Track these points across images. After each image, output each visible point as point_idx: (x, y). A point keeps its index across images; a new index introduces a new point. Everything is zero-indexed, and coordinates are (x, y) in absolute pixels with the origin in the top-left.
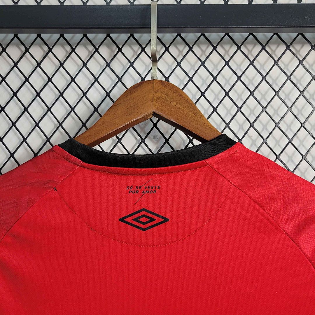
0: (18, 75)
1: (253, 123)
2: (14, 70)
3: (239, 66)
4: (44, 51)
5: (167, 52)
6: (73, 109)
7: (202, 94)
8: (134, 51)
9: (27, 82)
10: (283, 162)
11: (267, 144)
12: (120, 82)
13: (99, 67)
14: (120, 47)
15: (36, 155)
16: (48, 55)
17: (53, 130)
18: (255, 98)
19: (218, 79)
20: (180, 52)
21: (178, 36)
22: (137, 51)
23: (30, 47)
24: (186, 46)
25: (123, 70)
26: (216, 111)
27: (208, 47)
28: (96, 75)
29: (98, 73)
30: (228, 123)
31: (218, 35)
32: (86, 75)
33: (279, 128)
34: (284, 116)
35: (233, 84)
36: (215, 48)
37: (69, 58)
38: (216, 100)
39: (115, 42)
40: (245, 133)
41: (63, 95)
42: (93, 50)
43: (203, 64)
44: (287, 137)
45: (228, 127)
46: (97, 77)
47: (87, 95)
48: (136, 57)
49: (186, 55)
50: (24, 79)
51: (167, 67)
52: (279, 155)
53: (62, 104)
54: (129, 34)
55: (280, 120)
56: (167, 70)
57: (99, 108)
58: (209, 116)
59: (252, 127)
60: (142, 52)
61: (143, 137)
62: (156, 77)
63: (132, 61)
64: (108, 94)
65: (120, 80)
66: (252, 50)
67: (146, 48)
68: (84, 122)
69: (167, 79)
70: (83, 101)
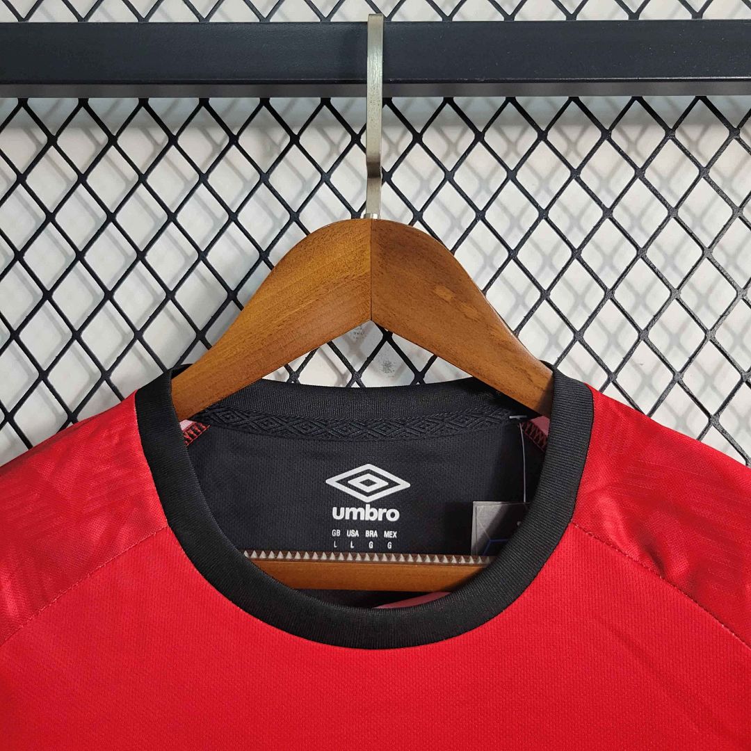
0: (27, 206)
1: (647, 329)
2: (17, 192)
3: (605, 181)
4: (97, 143)
5: (417, 145)
6: (170, 295)
7: (509, 255)
8: (332, 143)
9: (50, 224)
10: (726, 432)
11: (683, 386)
12: (294, 223)
13: (240, 185)
14: (296, 132)
15: (72, 416)
16: (108, 153)
17: (117, 350)
18: (649, 265)
19: (551, 215)
20: (452, 145)
21: (447, 105)
22: (339, 143)
23: (59, 133)
24: (467, 129)
25: (301, 192)
26: (547, 300)
27: (523, 132)
28: (233, 204)
29: (236, 200)
30: (580, 331)
31: (551, 103)
32: (205, 206)
33: (713, 343)
34: (728, 311)
35: (592, 228)
36: (542, 136)
37: (162, 160)
38: (547, 269)
39: (282, 120)
40: (624, 356)
41: (146, 258)
42: (224, 140)
43: (512, 176)
44: (734, 366)
45: (580, 341)
46: (234, 210)
47: (208, 258)
48: (336, 157)
49: (468, 153)
50: (42, 215)
51: (418, 184)
52: (715, 415)
53: (143, 280)
54: (319, 99)
55: (717, 323)
56: (419, 193)
57: (239, 293)
58: (529, 313)
59: (642, 342)
60: (353, 144)
61: (357, 369)
62: (388, 212)
63: (326, 170)
64: (264, 256)
65: (294, 217)
66: (637, 139)
67: (363, 136)
68: (200, 327)
69: (418, 216)
70: (198, 272)
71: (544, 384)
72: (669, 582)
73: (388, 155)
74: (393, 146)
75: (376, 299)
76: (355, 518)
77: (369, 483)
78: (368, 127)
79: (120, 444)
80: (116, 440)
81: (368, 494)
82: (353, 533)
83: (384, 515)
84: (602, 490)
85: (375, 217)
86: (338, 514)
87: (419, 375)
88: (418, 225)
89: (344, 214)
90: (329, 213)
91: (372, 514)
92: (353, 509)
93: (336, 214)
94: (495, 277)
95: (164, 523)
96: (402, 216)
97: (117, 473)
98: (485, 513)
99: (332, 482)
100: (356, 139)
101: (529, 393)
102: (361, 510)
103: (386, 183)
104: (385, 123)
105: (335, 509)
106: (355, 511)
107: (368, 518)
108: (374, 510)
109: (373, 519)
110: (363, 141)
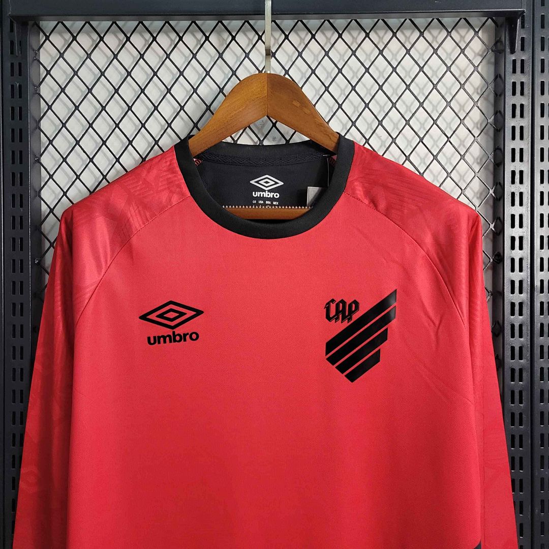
1: (382, 120)
6: (182, 108)
9: (129, 77)
10: (412, 163)
11: (396, 144)
12: (234, 76)
14: (234, 35)
15: (144, 159)
17: (161, 131)
18: (384, 93)
21: (299, 22)
23: (131, 35)
25: (237, 62)
26: (341, 108)
30: (354, 122)
32: (194, 69)
39: (228, 29)
41: (171, 92)
45: (354, 126)
46: (208, 70)
47: (197, 91)
48: (251, 46)
49: (309, 44)
51: (287, 58)
52: (408, 155)
53: (169, 102)
56: (287, 62)
57: (211, 107)
58: (333, 114)
59: (380, 126)
60: (259, 40)
61: (262, 139)
62: (274, 70)
63: (247, 52)
64: (221, 90)
65: (234, 73)
66: (383, 36)
67: (263, 37)
68: (195, 122)
69: (287, 72)
70: (193, 99)
71: (336, 140)
72: (379, 211)
73: (274, 45)
74: (276, 40)
75: (269, 106)
76: (262, 196)
77: (267, 182)
78: (266, 31)
79: (170, 164)
80: (168, 163)
81: (267, 187)
82: (261, 202)
83: (273, 195)
84: (356, 180)
85: (269, 72)
86: (255, 195)
87: (288, 141)
88: (287, 76)
89: (255, 72)
90: (248, 71)
91: (268, 195)
92: (261, 193)
93: (251, 72)
94: (319, 99)
95: (189, 194)
96: (280, 72)
97: (170, 176)
98: (312, 192)
99: (252, 182)
100: (260, 38)
101: (330, 144)
102: (264, 193)
103: (273, 58)
104: (272, 30)
105: (254, 193)
106: (262, 193)
107: (267, 196)
108: (269, 193)
109: (269, 197)
110: (263, 38)
